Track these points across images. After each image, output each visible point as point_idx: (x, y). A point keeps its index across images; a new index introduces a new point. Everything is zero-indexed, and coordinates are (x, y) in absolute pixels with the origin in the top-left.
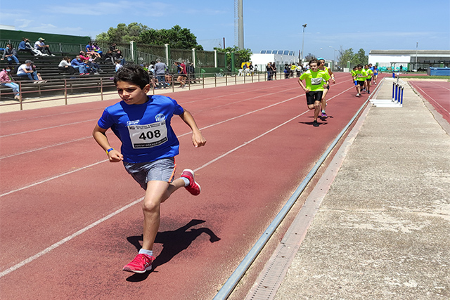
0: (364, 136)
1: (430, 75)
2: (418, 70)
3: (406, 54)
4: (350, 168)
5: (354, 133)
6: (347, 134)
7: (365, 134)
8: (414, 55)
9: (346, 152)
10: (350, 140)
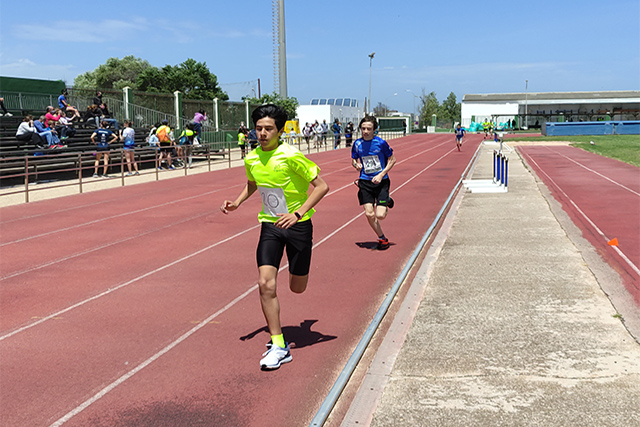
0: (455, 244)
1: (545, 136)
2: (529, 127)
3: (511, 99)
4: (434, 303)
5: (441, 240)
6: (432, 241)
7: (456, 241)
8: (523, 102)
9: (429, 272)
10: (436, 252)
